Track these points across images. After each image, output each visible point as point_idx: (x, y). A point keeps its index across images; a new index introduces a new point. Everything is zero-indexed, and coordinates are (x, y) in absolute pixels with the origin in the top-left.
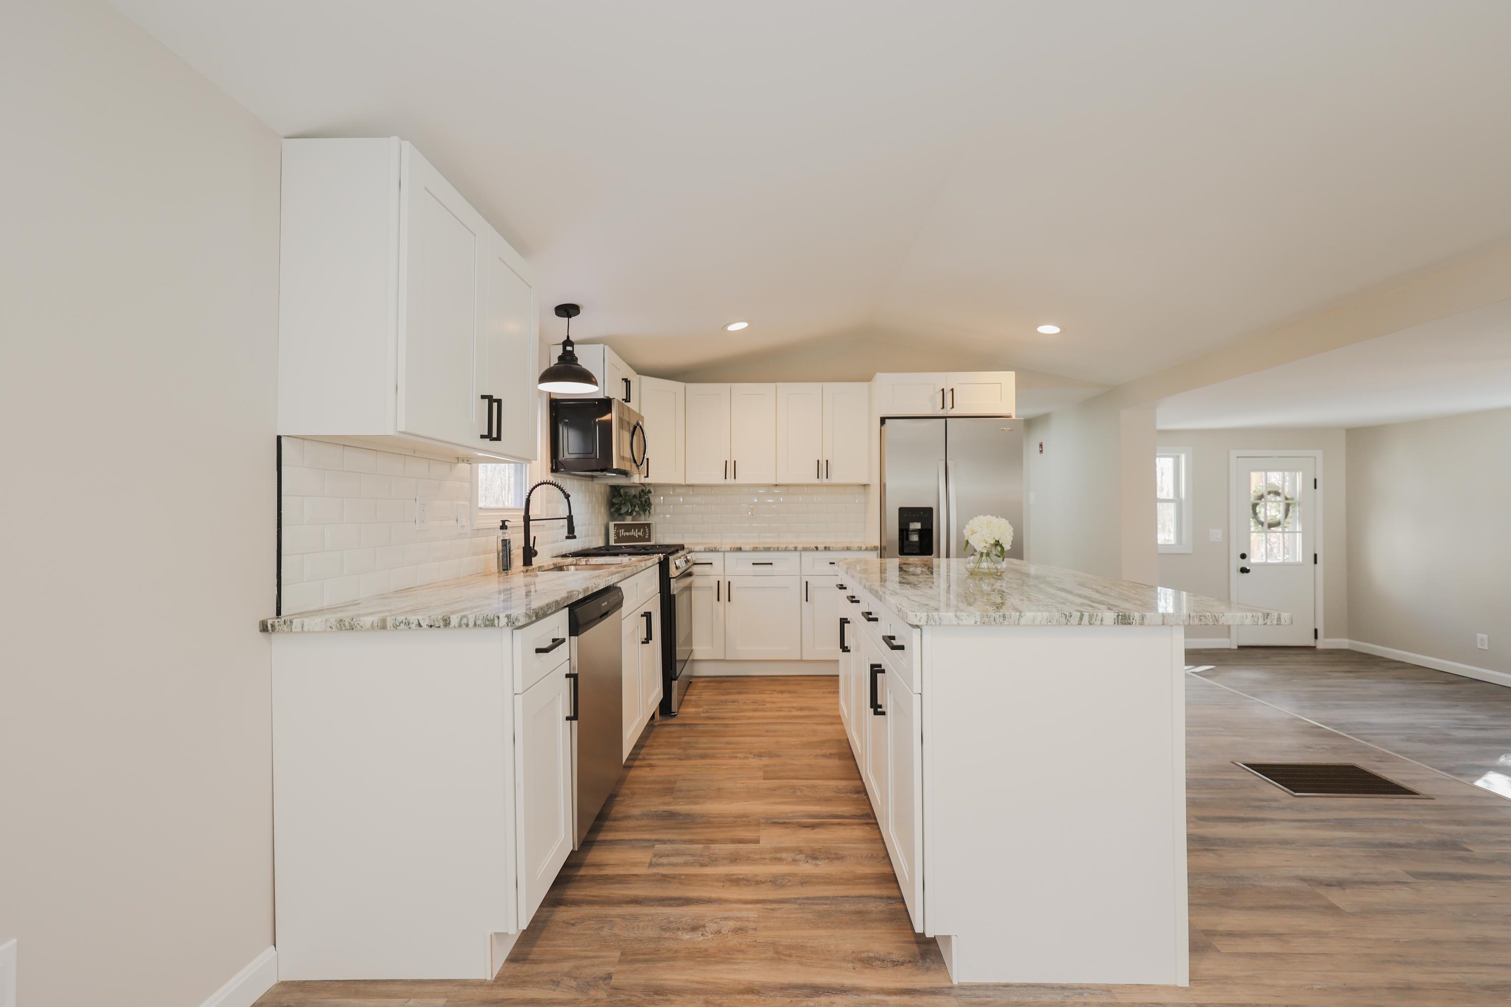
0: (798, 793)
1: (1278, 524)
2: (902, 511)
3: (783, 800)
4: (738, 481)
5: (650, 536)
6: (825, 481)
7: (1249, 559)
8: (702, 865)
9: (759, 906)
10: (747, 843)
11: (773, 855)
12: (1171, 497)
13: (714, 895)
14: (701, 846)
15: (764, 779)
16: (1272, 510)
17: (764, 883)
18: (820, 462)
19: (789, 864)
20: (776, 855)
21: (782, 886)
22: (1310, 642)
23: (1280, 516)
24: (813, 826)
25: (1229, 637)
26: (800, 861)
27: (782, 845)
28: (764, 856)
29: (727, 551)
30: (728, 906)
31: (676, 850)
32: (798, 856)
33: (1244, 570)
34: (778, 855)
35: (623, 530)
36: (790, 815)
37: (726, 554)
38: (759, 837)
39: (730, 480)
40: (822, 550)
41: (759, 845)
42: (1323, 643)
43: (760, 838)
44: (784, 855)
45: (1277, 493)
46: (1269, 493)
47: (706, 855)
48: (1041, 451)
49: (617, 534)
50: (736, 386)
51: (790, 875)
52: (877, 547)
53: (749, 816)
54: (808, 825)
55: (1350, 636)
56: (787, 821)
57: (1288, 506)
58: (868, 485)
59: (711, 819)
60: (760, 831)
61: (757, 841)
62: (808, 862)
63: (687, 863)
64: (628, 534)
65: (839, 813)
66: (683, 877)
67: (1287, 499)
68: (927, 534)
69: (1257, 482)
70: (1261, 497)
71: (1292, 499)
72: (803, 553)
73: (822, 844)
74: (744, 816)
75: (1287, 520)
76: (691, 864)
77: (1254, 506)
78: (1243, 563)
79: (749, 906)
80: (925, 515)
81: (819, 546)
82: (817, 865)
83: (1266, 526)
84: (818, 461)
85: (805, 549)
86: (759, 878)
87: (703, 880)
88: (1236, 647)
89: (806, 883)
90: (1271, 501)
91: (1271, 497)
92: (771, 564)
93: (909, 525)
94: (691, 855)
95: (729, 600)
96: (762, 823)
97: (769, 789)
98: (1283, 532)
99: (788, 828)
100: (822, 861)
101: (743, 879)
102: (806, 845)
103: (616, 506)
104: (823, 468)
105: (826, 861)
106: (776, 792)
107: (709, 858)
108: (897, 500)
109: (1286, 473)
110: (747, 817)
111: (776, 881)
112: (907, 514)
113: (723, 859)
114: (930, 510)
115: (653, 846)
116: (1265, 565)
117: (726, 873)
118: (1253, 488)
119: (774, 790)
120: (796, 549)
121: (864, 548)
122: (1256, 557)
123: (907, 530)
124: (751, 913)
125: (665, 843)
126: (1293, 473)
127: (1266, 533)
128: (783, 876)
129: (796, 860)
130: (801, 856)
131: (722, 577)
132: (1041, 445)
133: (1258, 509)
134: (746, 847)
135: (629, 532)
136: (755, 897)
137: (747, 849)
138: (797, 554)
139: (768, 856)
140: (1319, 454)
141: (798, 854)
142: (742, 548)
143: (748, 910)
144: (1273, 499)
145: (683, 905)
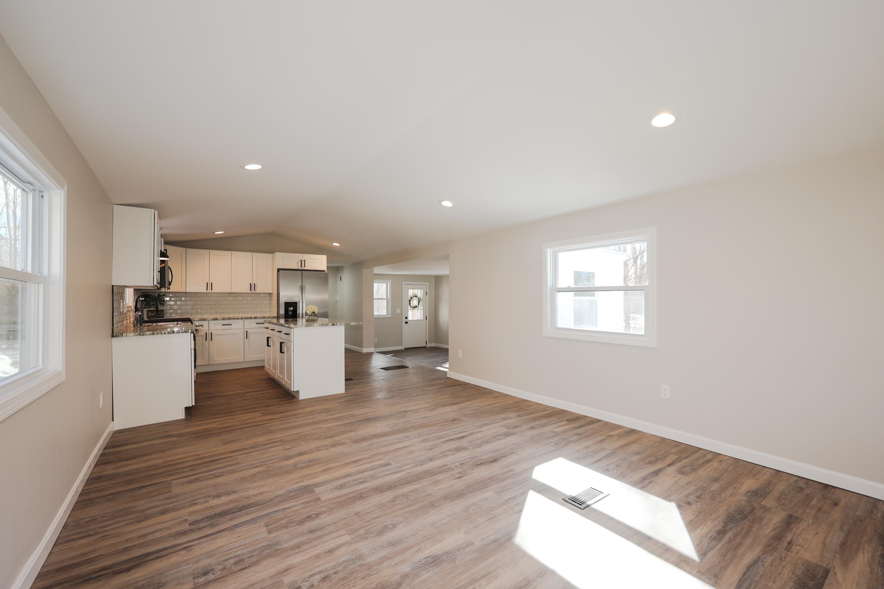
1: (416, 307)
2: (286, 303)
4: (213, 291)
5: (163, 315)
6: (253, 292)
7: (408, 319)
12: (385, 298)
16: (415, 302)
18: (251, 284)
22: (425, 345)
23: (417, 304)
25: (402, 345)
29: (210, 320)
33: (406, 323)
35: (150, 313)
37: (210, 321)
39: (209, 291)
40: (253, 319)
42: (429, 345)
45: (416, 297)
46: (414, 296)
48: (341, 280)
49: (148, 315)
50: (213, 252)
52: (276, 317)
55: (435, 343)
57: (419, 301)
58: (271, 293)
64: (152, 314)
67: (419, 298)
68: (295, 311)
69: (411, 292)
70: (412, 298)
71: (420, 298)
72: (245, 320)
75: (419, 306)
77: (410, 301)
78: (406, 320)
80: (294, 305)
81: (252, 317)
83: (413, 307)
84: (250, 284)
85: (246, 318)
88: (404, 349)
90: (414, 299)
91: (414, 298)
92: (231, 325)
93: (288, 309)
95: (211, 340)
98: (418, 309)
103: (147, 302)
104: (252, 286)
108: (283, 299)
109: (419, 290)
112: (288, 305)
114: (296, 303)
116: (413, 320)
118: (409, 295)
120: (242, 318)
121: (271, 317)
122: (410, 318)
123: (288, 310)
126: (421, 290)
127: (413, 310)
131: (208, 331)
132: (341, 278)
133: (411, 301)
135: (153, 313)
138: (243, 320)
140: (427, 284)
142: (218, 318)
144: (415, 299)
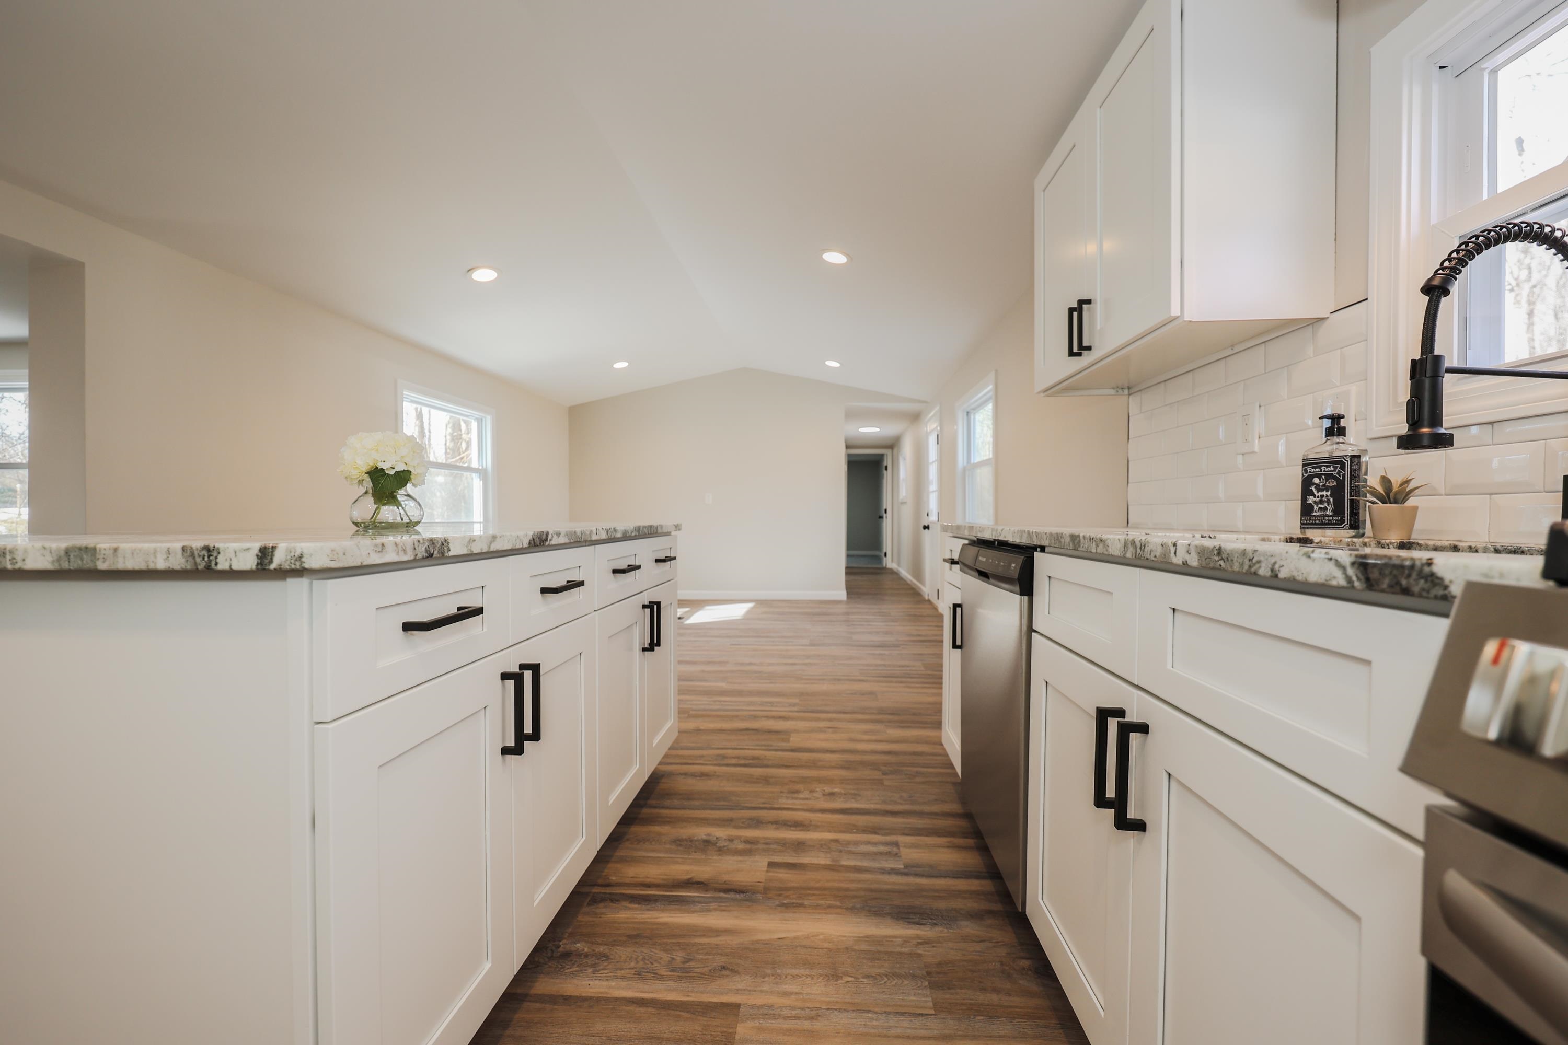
0: (679, 956)
3: (714, 940)
8: (837, 841)
9: (776, 806)
10: (785, 863)
11: (754, 847)
13: (819, 815)
14: (844, 863)
15: (738, 1006)
17: (769, 822)
19: (739, 838)
20: (751, 847)
21: (751, 819)
24: (689, 884)
26: (725, 839)
27: (740, 858)
28: (765, 847)
30: (805, 807)
31: (874, 859)
32: (726, 844)
34: (748, 846)
36: (713, 906)
38: (767, 871)
41: (770, 860)
43: (766, 869)
44: (741, 846)
47: (834, 851)
51: (741, 827)
53: (778, 906)
54: (695, 886)
56: (722, 895)
59: (838, 903)
60: (766, 880)
61: (771, 865)
62: (717, 838)
63: (855, 844)
65: (636, 906)
66: (854, 831)
73: (690, 857)
74: (787, 907)
76: (849, 843)
79: (786, 806)
82: (708, 835)
86: (774, 826)
87: (831, 828)
89: (727, 820)
94: (854, 853)
96: (761, 893)
97: (735, 972)
99: (725, 883)
100: (700, 838)
101: (790, 826)
102: (710, 857)
105: (695, 838)
106: (721, 960)
107: (829, 848)
110: (783, 905)
111: (758, 823)
113: (814, 846)
115: (906, 867)
117: (808, 833)
119: (724, 968)
124: (784, 802)
125: (892, 869)
128: (749, 827)
129: (729, 840)
130: (722, 845)
134: (785, 858)
136: (780, 812)
137: (784, 856)
139: (760, 846)
141: (724, 847)
143: (787, 804)
145: (847, 809)
